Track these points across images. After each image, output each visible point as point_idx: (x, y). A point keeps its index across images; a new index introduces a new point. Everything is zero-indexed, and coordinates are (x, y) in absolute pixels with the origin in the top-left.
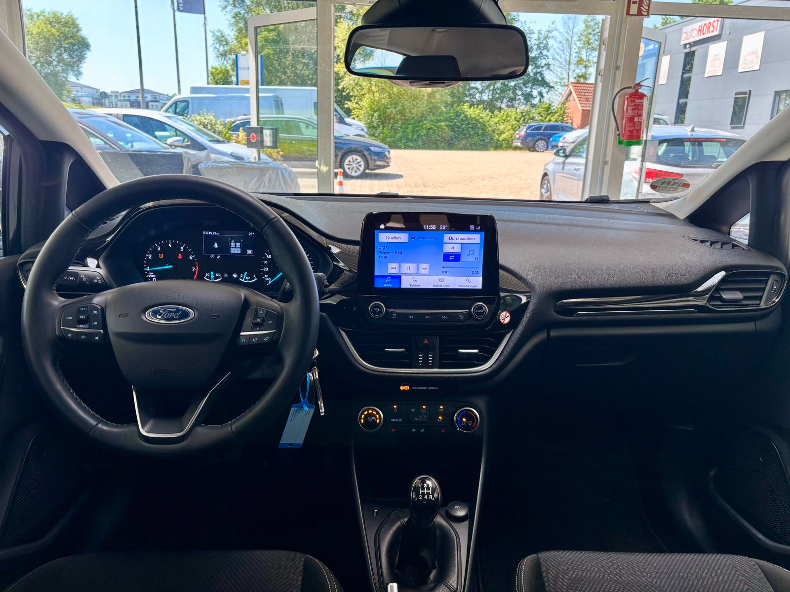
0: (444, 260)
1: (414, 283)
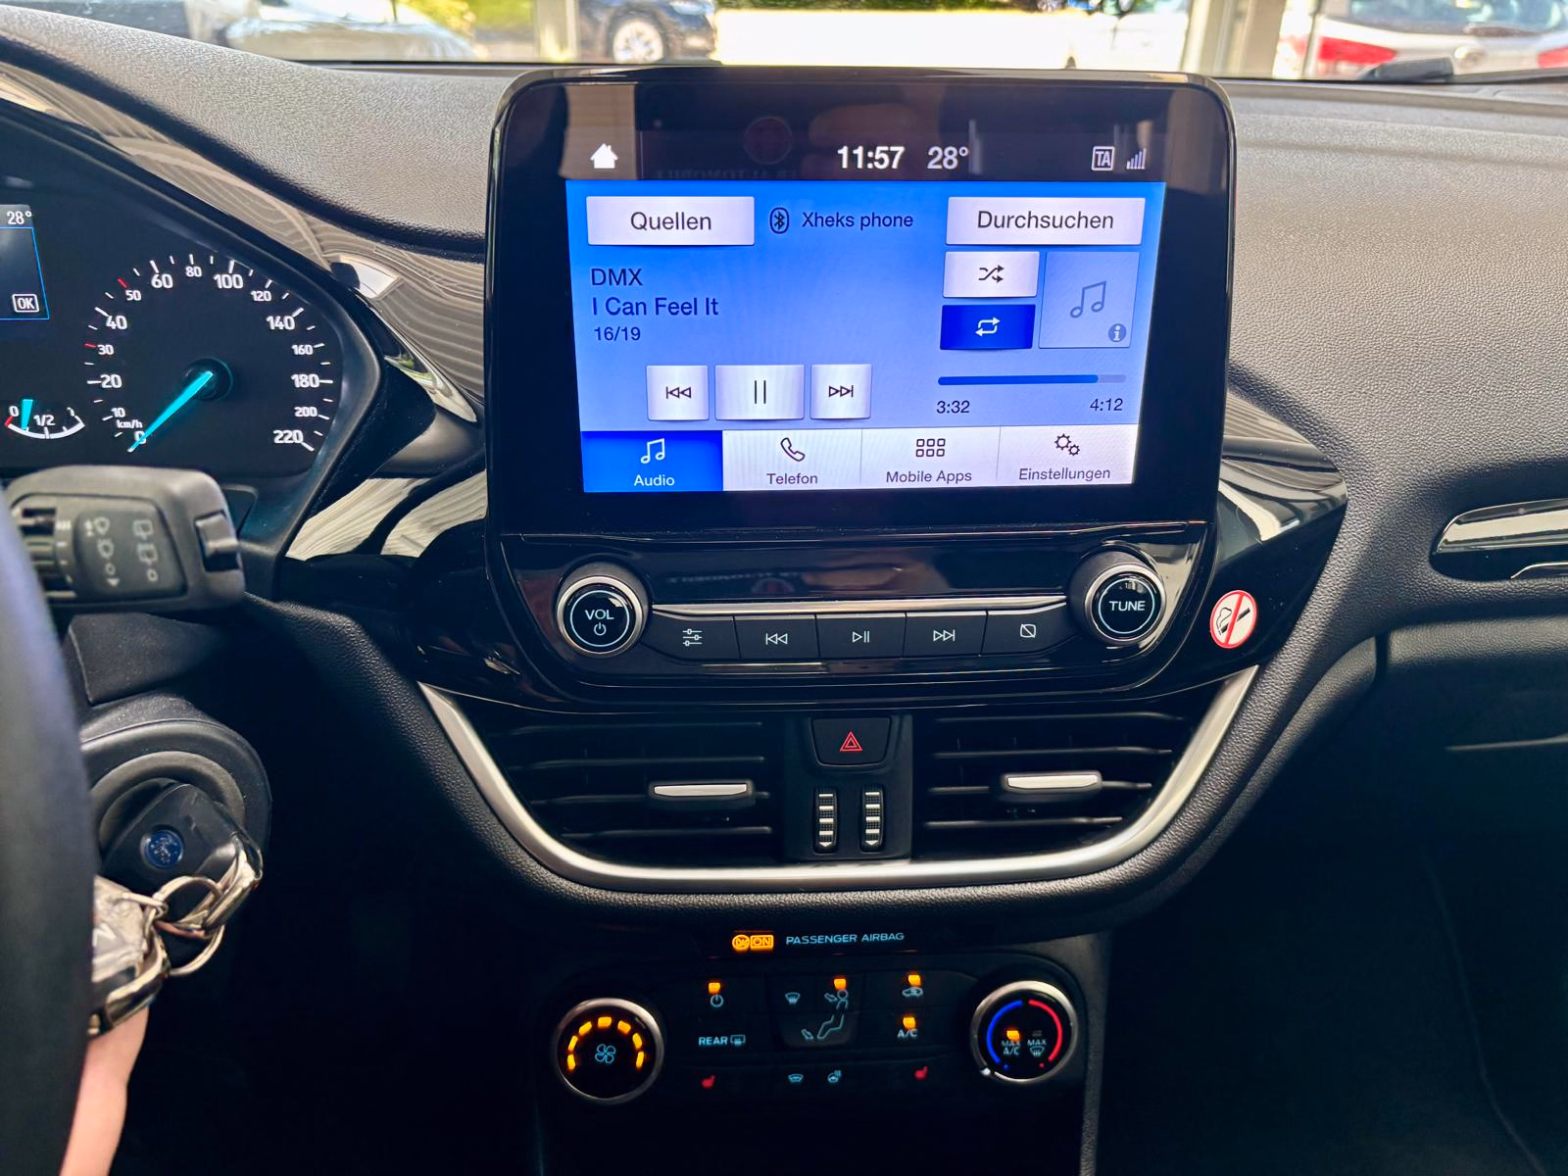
0: (948, 342)
1: (791, 468)
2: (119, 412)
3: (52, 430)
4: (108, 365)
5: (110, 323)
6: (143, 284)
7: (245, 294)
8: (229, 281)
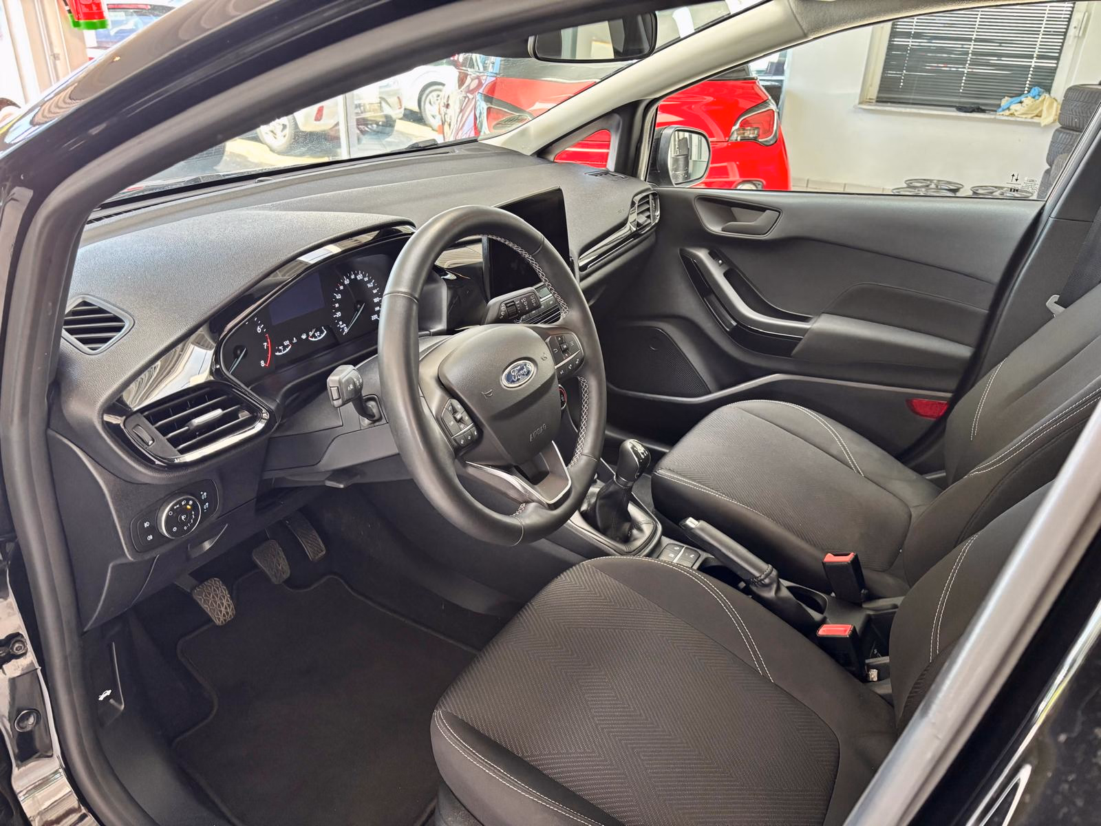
2: (341, 323)
3: (319, 336)
4: (337, 310)
5: (337, 298)
6: (343, 284)
7: (363, 280)
8: (360, 277)
